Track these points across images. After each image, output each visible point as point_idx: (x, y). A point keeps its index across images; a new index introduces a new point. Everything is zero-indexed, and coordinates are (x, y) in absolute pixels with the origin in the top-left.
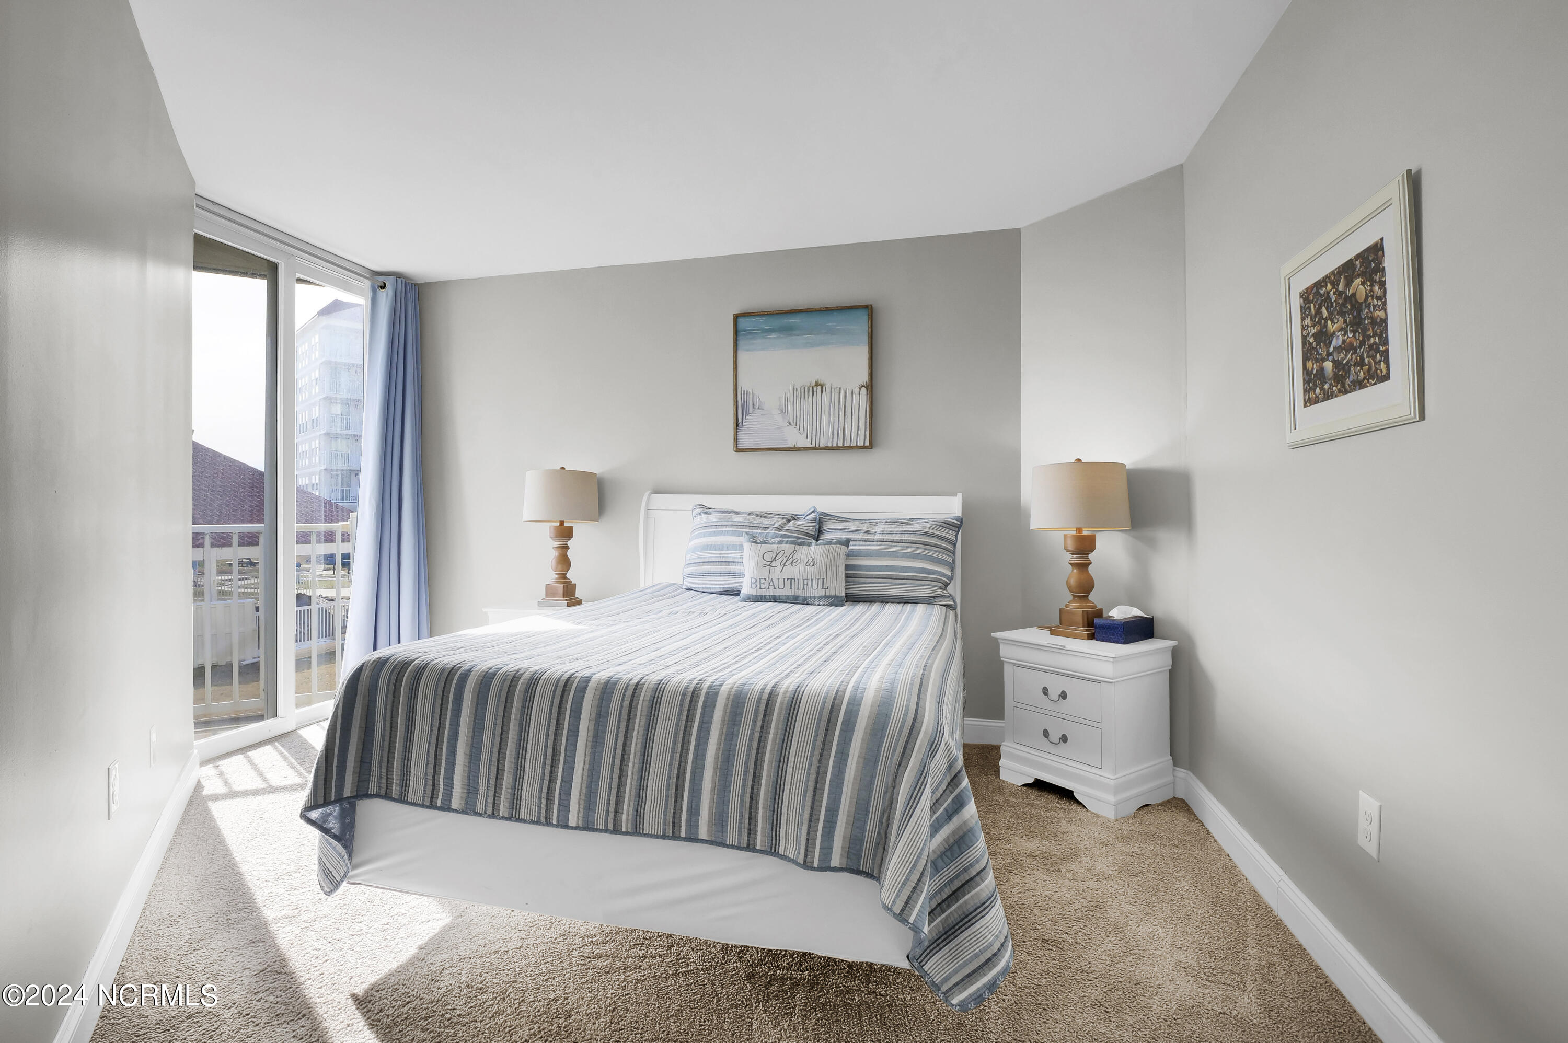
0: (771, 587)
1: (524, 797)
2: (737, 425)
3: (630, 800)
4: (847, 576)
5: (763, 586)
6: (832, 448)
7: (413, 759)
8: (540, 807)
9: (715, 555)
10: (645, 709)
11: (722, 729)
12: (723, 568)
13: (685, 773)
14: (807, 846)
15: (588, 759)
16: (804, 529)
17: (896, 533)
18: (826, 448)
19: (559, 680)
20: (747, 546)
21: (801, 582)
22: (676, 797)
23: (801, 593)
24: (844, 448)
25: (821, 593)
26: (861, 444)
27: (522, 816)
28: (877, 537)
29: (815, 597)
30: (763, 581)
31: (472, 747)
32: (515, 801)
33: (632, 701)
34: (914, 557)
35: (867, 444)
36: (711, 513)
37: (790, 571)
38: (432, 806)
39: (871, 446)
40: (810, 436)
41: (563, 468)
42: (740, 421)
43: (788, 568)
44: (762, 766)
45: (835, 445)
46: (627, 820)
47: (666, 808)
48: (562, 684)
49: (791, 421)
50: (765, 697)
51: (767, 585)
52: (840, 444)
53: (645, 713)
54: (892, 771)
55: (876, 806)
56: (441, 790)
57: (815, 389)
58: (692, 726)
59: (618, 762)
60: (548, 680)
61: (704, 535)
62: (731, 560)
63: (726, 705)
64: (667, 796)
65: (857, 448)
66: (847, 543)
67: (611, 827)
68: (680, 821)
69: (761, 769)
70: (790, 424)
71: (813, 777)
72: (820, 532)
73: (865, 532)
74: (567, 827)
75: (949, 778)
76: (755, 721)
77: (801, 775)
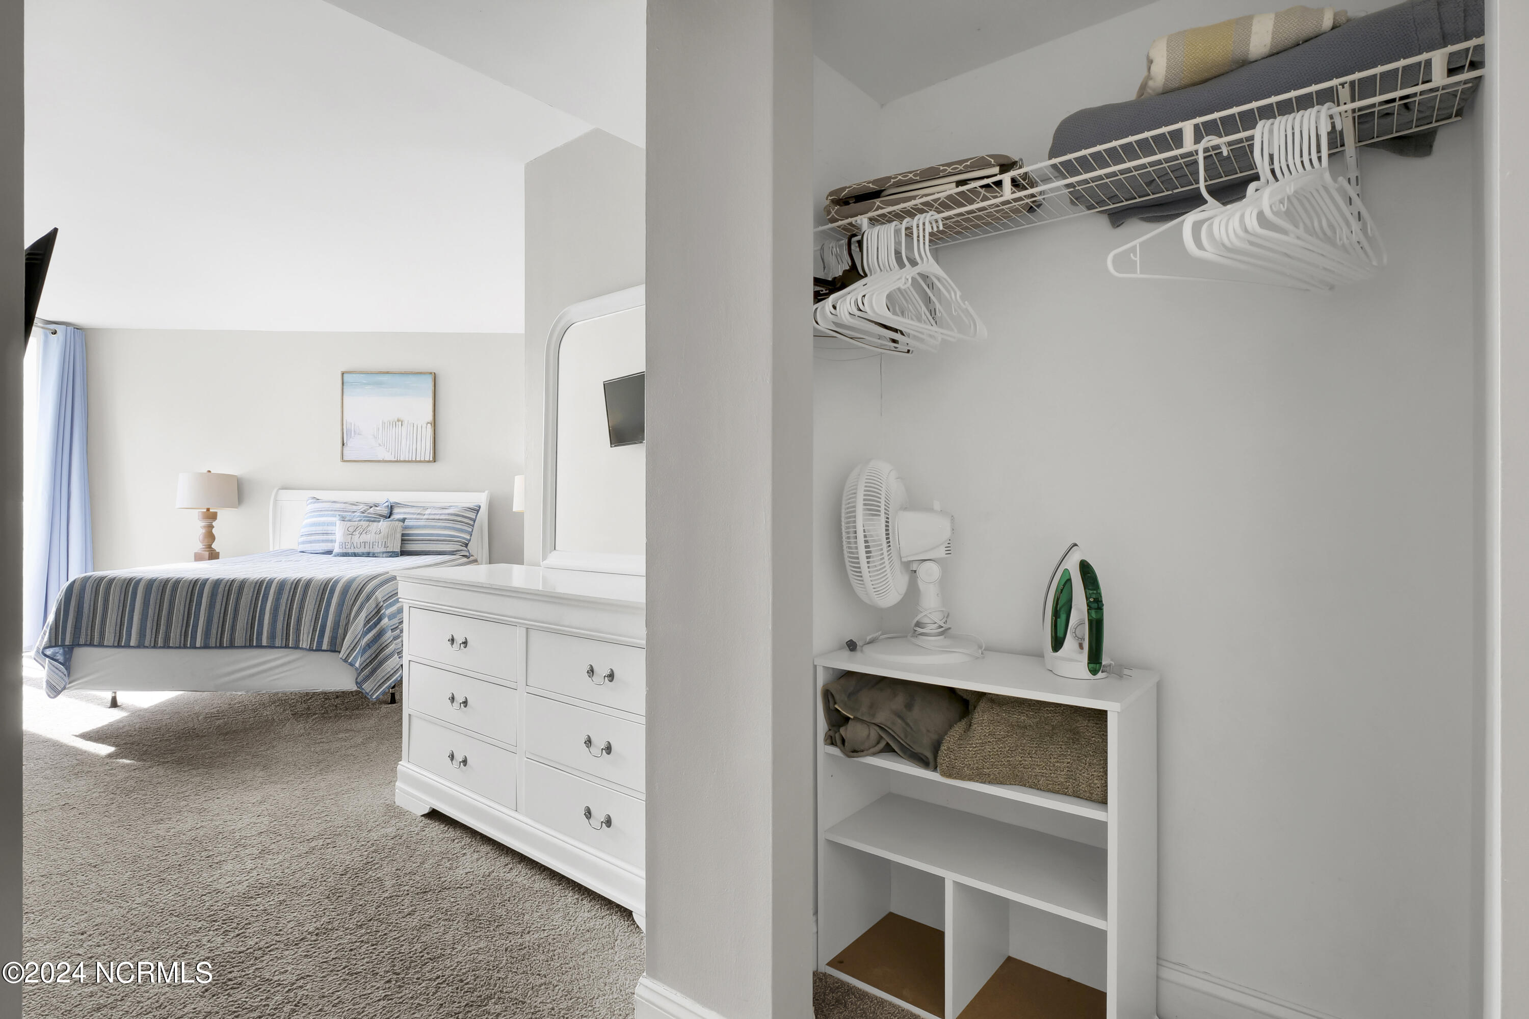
0: (352, 548)
1: (172, 636)
2: (343, 445)
3: (228, 632)
4: (402, 540)
5: (347, 547)
6: (409, 461)
7: (107, 624)
8: (180, 640)
9: (319, 529)
10: (236, 590)
11: (274, 597)
12: (325, 537)
13: (256, 617)
14: (311, 641)
15: (206, 615)
16: (380, 512)
17: (437, 514)
18: (405, 461)
19: (191, 581)
20: (338, 522)
21: (371, 543)
22: (251, 628)
23: (372, 550)
24: (416, 461)
25: (384, 550)
26: (427, 459)
27: (171, 645)
28: (425, 517)
29: (380, 553)
30: (347, 544)
31: (143, 615)
32: (167, 638)
33: (230, 587)
34: (445, 528)
35: (431, 459)
36: (318, 502)
37: (365, 537)
38: (119, 646)
39: (435, 460)
40: (393, 453)
41: (209, 471)
42: (345, 442)
43: (364, 536)
44: (292, 611)
45: (410, 459)
46: (227, 641)
47: (246, 633)
48: (193, 582)
49: (381, 443)
50: (295, 582)
51: (349, 546)
52: (414, 459)
53: (236, 592)
54: (350, 608)
55: (343, 623)
56: (124, 638)
57: (397, 423)
58: (259, 596)
59: (222, 615)
60: (185, 581)
61: (313, 517)
62: (330, 532)
63: (276, 586)
64: (247, 628)
65: (425, 462)
66: (403, 520)
67: (218, 645)
68: (253, 639)
69: (292, 612)
70: (380, 445)
71: (315, 613)
72: (391, 514)
73: (418, 514)
74: (195, 648)
75: (376, 610)
76: (290, 592)
77: (310, 613)
